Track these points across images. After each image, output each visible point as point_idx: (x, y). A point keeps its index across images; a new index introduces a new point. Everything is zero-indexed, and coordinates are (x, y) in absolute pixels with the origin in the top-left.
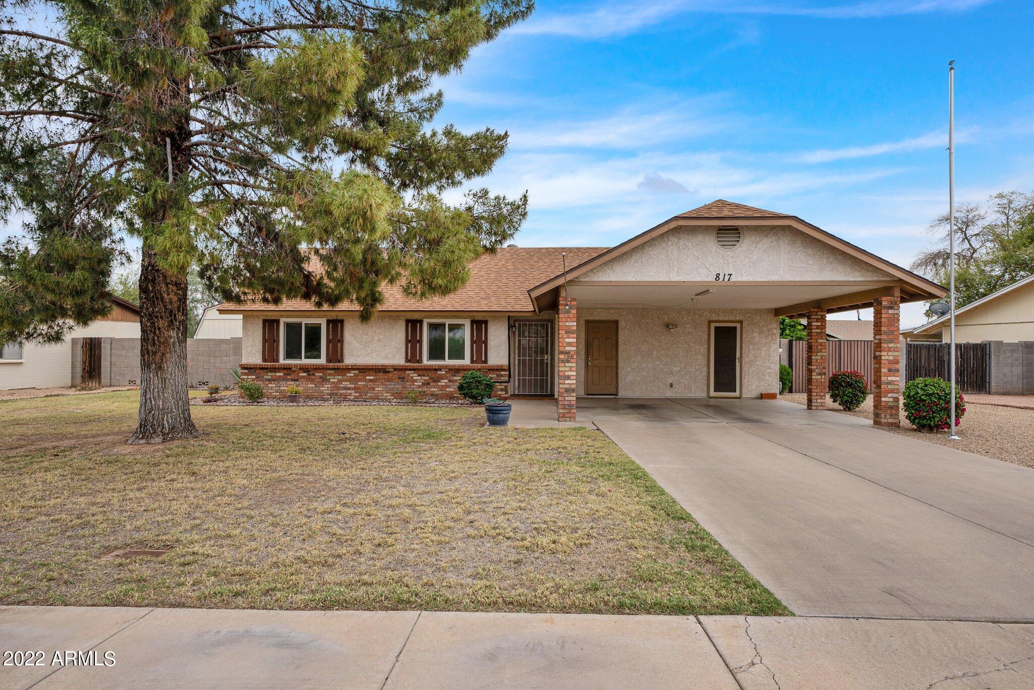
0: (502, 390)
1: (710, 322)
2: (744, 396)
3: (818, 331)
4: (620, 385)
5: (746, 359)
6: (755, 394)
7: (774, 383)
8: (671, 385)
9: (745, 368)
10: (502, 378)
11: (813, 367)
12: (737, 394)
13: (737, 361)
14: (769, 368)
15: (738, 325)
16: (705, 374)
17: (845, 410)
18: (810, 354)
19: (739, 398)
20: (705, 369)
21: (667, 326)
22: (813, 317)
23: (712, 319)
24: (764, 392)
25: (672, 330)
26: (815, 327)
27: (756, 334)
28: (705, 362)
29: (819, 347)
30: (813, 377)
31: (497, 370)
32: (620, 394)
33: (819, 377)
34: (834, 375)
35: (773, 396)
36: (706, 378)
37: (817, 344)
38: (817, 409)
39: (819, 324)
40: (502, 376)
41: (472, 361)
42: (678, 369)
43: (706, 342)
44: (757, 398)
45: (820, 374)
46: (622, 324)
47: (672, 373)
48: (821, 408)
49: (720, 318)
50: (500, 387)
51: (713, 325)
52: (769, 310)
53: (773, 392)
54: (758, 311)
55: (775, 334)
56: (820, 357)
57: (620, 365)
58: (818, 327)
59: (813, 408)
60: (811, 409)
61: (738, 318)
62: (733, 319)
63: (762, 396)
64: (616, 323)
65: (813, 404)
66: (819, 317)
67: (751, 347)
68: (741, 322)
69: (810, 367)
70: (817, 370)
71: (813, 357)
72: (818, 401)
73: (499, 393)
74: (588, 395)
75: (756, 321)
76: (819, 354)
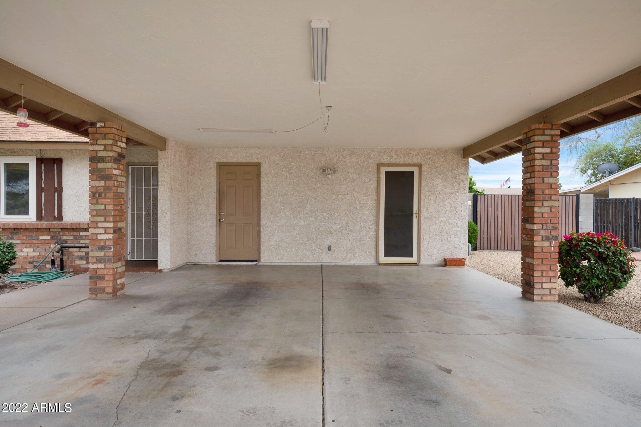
0: (81, 258)
1: (379, 166)
2: (422, 262)
3: (545, 162)
4: (262, 249)
5: (425, 214)
6: (438, 259)
7: (461, 245)
8: (329, 248)
9: (424, 226)
10: (82, 242)
11: (536, 227)
12: (414, 259)
13: (414, 216)
14: (456, 225)
15: (415, 170)
16: (373, 233)
17: (586, 299)
18: (528, 204)
19: (416, 265)
20: (373, 227)
21: (324, 171)
22: (537, 138)
23: (383, 161)
24: (448, 256)
25: (330, 176)
26: (540, 156)
27: (438, 182)
28: (372, 218)
29: (546, 192)
30: (536, 244)
31: (74, 230)
32: (262, 260)
33: (547, 244)
34: (569, 239)
35: (460, 263)
36: (373, 239)
37: (543, 186)
38: (542, 300)
39: (547, 150)
40: (81, 238)
41: (39, 217)
42: (338, 226)
43: (374, 192)
44: (440, 265)
45: (547, 239)
46: (265, 169)
47: (331, 233)
48: (549, 298)
49: (393, 161)
50: (80, 254)
51: (384, 170)
52: (455, 150)
53: (460, 256)
54: (441, 152)
55: (463, 181)
56: (548, 209)
57: (263, 222)
58: (544, 156)
59: (536, 298)
60: (532, 300)
61: (415, 161)
62: (410, 161)
63: (446, 263)
64: (258, 166)
65: (536, 292)
66: (548, 138)
67: (432, 198)
68: (419, 166)
69: (528, 226)
70: (542, 232)
71: (536, 209)
72: (545, 285)
73: (77, 262)
74: (221, 261)
75: (438, 165)
76: (546, 204)
